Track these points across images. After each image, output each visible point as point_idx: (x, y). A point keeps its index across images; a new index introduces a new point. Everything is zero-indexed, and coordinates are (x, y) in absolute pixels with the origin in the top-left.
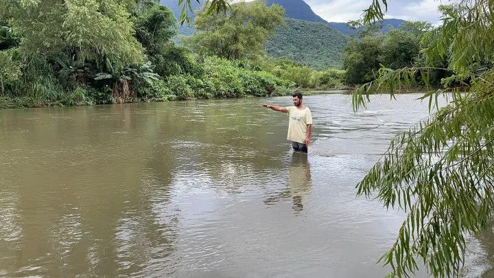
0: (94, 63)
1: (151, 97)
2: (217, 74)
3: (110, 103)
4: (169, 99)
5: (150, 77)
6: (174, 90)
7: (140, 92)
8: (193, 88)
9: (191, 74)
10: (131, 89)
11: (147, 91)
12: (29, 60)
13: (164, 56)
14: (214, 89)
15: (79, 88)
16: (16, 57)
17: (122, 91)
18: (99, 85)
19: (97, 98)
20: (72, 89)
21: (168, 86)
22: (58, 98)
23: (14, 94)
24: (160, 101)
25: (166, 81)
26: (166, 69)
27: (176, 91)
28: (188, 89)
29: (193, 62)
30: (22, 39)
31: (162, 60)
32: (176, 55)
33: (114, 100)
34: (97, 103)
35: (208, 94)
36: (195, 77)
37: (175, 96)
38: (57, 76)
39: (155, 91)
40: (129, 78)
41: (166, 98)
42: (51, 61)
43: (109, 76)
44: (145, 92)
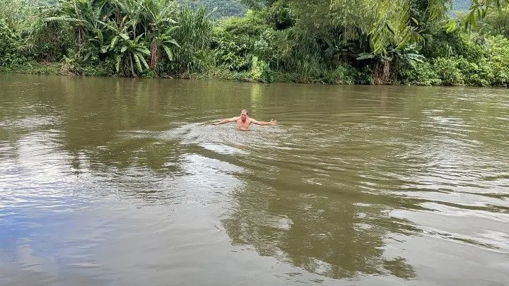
0: (357, 42)
1: (412, 80)
2: (499, 57)
3: (368, 83)
4: (432, 84)
5: (415, 59)
6: (441, 74)
7: (400, 74)
8: (464, 73)
9: (465, 57)
10: (391, 70)
11: (409, 73)
12: (301, 38)
13: (434, 36)
14: (491, 75)
15: (340, 67)
16: (291, 37)
17: (382, 72)
18: (360, 65)
19: (356, 78)
20: (335, 68)
21: (433, 69)
22: (321, 76)
23: (287, 70)
24: (422, 85)
25: (432, 63)
26: (434, 50)
27: (443, 75)
28: (458, 75)
29: (470, 43)
30: (297, 19)
31: (431, 39)
32: (449, 37)
33: (372, 81)
34: (356, 83)
35: (482, 81)
36: (470, 61)
37: (441, 81)
38: (322, 54)
39: (418, 74)
40: (390, 59)
41: (429, 82)
42: (320, 41)
43: (371, 56)
44: (406, 74)
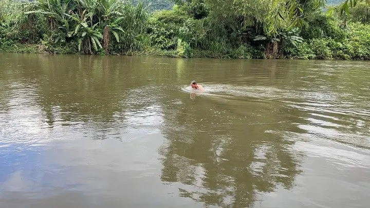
0: (254, 28)
1: (294, 55)
2: (358, 38)
3: (262, 58)
4: (309, 58)
5: (296, 39)
6: (315, 51)
7: (285, 51)
8: (332, 50)
9: (332, 38)
10: (279, 49)
11: (292, 50)
12: (213, 25)
13: (310, 23)
14: (352, 51)
15: (242, 46)
16: (205, 24)
17: (273, 50)
18: (256, 44)
19: (253, 53)
20: (238, 46)
21: (310, 47)
22: (228, 53)
23: (202, 49)
24: (301, 59)
25: (309, 43)
26: (310, 33)
27: (317, 52)
28: (328, 51)
29: (336, 28)
30: (210, 11)
31: (308, 26)
32: (321, 22)
33: (265, 56)
34: (253, 58)
35: (346, 55)
36: (336, 41)
37: (315, 56)
38: (228, 37)
39: (298, 51)
40: (278, 40)
41: (307, 57)
42: (226, 27)
43: (264, 38)
44: (290, 52)
